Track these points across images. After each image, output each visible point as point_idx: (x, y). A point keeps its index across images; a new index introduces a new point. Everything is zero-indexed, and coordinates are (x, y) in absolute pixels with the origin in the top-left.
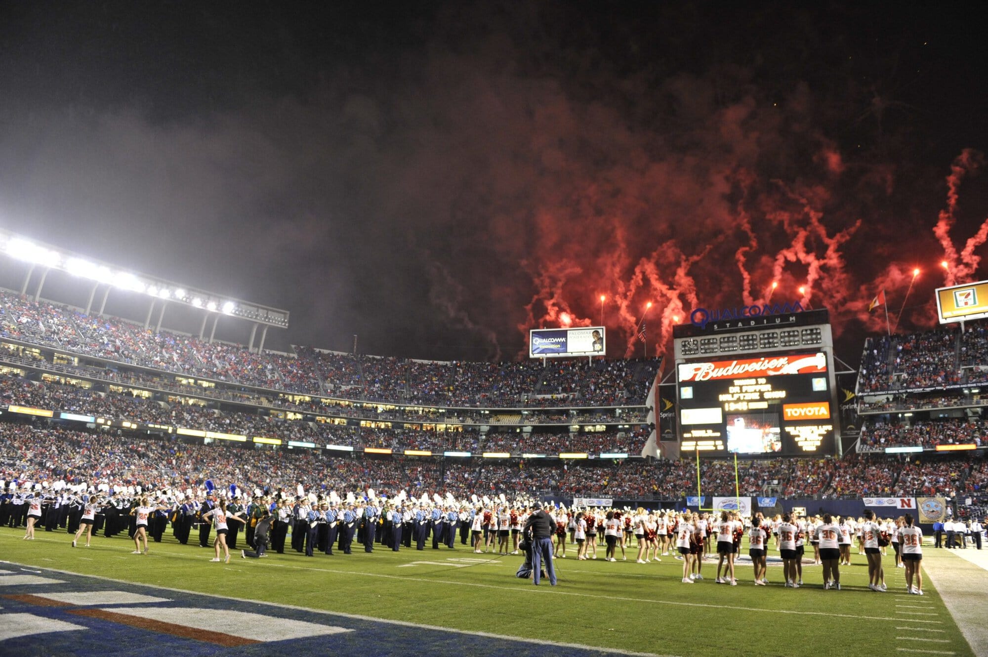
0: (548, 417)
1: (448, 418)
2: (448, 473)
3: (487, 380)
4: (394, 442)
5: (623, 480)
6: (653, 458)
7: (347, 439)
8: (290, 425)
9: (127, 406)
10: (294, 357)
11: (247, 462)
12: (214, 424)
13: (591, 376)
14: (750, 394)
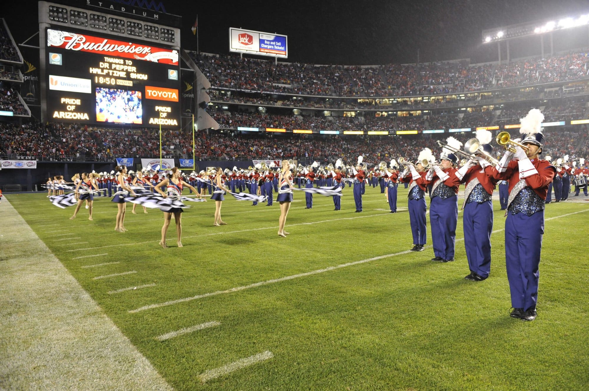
14: (118, 72)
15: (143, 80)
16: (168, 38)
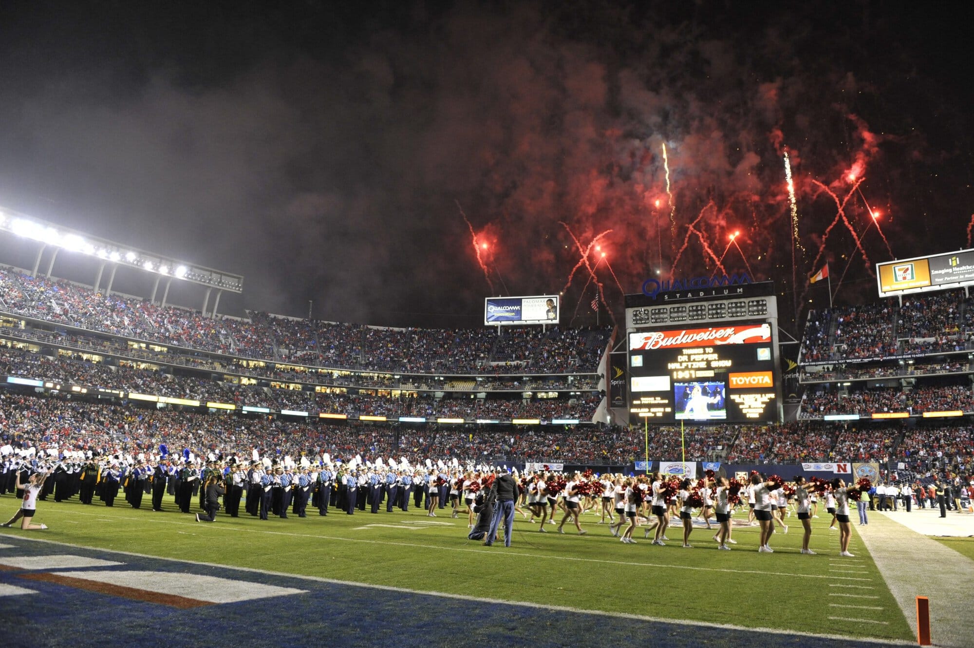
0: (502, 384)
1: (403, 384)
2: (403, 438)
3: (442, 346)
4: (350, 407)
5: (574, 445)
6: (603, 424)
7: (301, 404)
8: (244, 391)
9: (77, 370)
10: (248, 323)
11: (200, 426)
12: (167, 389)
13: (545, 344)
14: (697, 363)
15: (726, 368)
16: (758, 311)
